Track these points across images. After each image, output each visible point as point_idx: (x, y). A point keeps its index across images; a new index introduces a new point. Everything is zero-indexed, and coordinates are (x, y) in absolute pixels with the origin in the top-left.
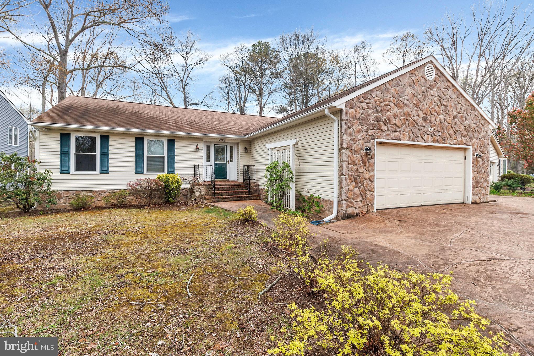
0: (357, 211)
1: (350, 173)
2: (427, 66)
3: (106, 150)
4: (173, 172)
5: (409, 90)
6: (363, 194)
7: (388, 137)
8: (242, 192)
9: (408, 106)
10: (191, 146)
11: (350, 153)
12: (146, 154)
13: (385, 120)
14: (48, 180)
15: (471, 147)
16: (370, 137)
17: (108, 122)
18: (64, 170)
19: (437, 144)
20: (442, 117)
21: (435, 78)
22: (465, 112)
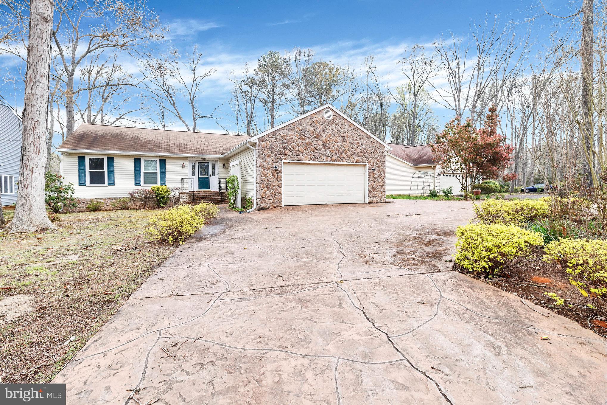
0: (269, 206)
1: (263, 182)
2: (326, 110)
3: (112, 168)
4: (165, 184)
5: (310, 128)
6: (273, 196)
7: (292, 159)
8: (216, 199)
9: (309, 138)
10: (179, 163)
11: (262, 170)
12: (142, 170)
13: (290, 148)
14: (71, 190)
15: (367, 164)
16: (278, 159)
17: (113, 147)
18: (82, 183)
19: (336, 163)
20: (339, 144)
21: (333, 118)
22: (362, 140)
